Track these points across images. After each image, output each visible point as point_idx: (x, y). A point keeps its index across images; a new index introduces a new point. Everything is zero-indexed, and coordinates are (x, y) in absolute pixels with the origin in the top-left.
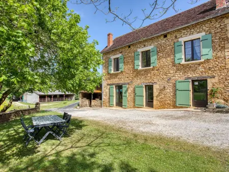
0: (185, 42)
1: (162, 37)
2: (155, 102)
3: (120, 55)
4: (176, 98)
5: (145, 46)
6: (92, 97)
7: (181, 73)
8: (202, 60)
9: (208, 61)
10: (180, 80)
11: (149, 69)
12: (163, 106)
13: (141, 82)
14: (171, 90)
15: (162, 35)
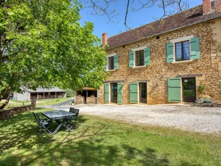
0: (175, 43)
1: (155, 38)
2: (148, 98)
3: (115, 54)
4: (167, 94)
5: (138, 46)
6: (87, 94)
7: (172, 72)
8: (191, 60)
9: (196, 60)
10: (171, 78)
11: (143, 68)
12: (156, 101)
13: (135, 80)
14: (163, 87)
15: (154, 36)
